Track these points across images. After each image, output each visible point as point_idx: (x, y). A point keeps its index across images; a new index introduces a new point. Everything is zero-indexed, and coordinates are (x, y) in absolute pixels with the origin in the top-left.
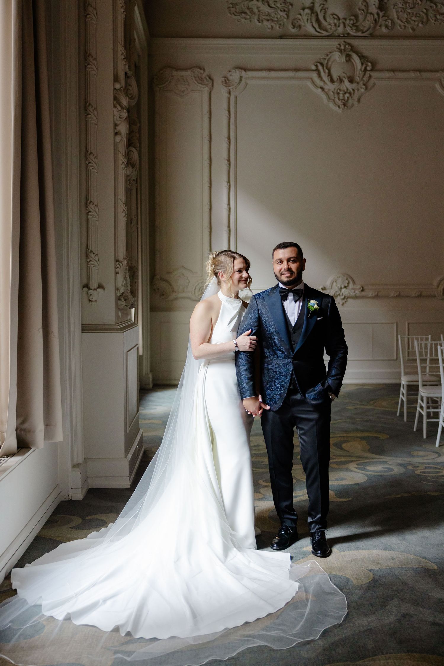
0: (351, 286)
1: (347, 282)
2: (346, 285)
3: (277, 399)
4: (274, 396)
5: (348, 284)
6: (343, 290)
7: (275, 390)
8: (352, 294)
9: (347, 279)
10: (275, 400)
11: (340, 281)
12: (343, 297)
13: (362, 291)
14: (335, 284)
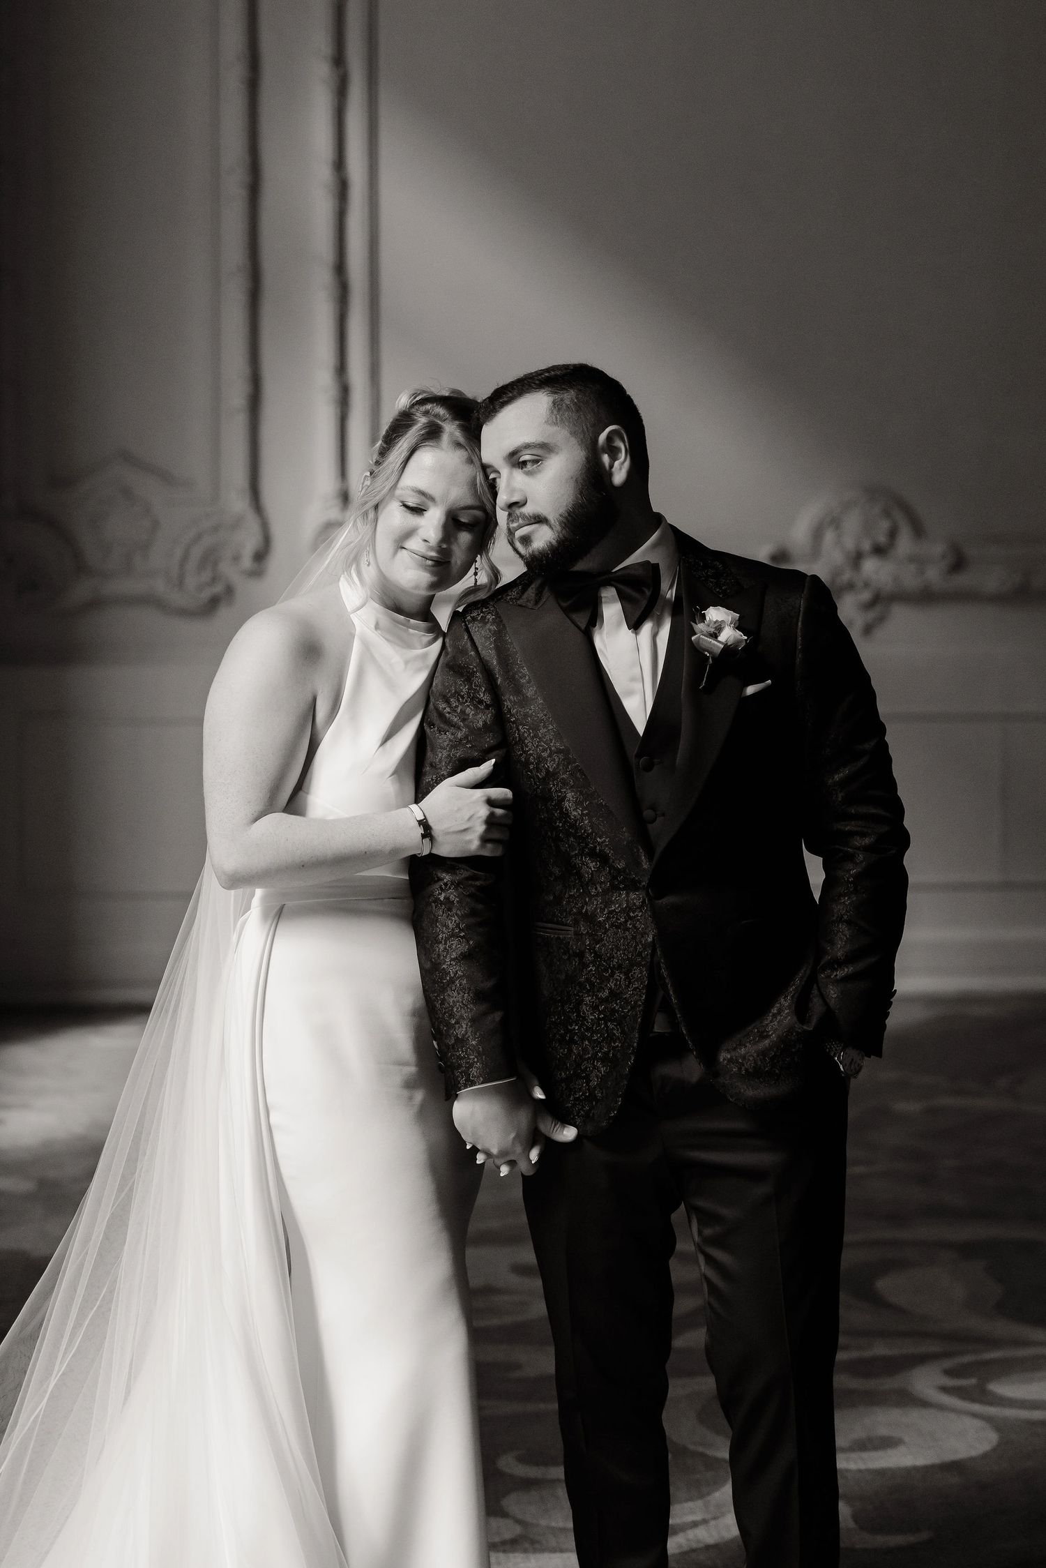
0: (905, 544)
1: (885, 525)
2: (882, 539)
3: (594, 1083)
4: (579, 1065)
5: (893, 534)
6: (870, 566)
7: (583, 1038)
8: (911, 580)
9: (887, 513)
10: (588, 1083)
11: (852, 523)
12: (866, 596)
13: (958, 563)
14: (829, 536)
